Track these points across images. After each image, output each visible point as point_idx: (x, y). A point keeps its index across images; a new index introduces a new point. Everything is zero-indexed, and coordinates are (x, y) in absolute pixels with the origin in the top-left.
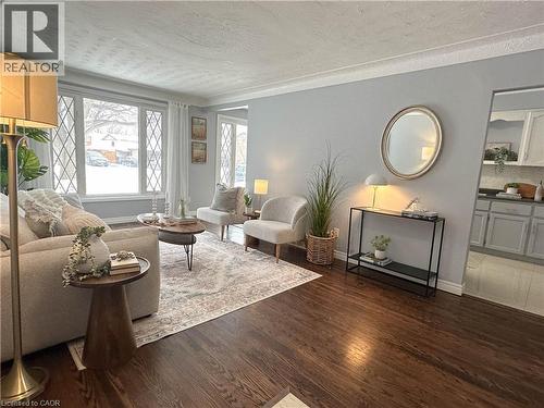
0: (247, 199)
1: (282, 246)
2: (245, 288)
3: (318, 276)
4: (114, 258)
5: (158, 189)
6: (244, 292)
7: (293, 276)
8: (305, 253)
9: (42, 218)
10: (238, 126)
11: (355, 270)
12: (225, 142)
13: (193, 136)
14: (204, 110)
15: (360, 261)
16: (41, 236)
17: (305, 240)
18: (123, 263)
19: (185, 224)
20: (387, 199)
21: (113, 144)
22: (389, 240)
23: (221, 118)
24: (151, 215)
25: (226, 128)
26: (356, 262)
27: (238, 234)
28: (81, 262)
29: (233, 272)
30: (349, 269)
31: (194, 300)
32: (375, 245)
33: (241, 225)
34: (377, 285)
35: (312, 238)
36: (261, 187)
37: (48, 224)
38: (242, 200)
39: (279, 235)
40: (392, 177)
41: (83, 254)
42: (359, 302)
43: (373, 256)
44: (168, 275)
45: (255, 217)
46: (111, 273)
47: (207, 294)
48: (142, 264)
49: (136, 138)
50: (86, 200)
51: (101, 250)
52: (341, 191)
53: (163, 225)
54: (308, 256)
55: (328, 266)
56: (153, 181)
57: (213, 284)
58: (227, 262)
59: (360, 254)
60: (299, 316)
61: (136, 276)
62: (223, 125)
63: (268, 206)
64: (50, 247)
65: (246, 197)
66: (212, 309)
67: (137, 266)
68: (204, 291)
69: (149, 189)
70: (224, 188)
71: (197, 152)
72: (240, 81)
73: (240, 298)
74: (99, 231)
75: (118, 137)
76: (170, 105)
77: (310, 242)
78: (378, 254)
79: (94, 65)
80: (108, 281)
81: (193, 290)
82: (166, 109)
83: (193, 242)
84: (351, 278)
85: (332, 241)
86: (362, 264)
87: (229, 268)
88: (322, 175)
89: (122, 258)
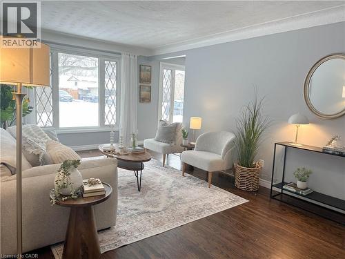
0: (184, 133)
1: (213, 173)
2: (183, 209)
3: (245, 201)
4: (85, 183)
5: (113, 123)
6: (183, 212)
7: (223, 200)
8: (233, 180)
9: (34, 151)
10: (177, 72)
11: (278, 197)
12: (166, 84)
13: (141, 80)
14: (150, 59)
15: (283, 189)
16: (34, 165)
17: (233, 169)
18: (93, 188)
19: (135, 154)
20: (308, 135)
21: (76, 84)
22: (310, 173)
23: (163, 65)
24: (109, 145)
25: (167, 73)
26: (280, 190)
27: (176, 161)
28: (64, 187)
29: (174, 194)
30: (273, 196)
31: (143, 217)
32: (297, 176)
33: (179, 154)
34: (299, 212)
35: (239, 168)
36: (195, 123)
37: (38, 155)
38: (180, 134)
39: (211, 164)
40: (313, 116)
41: (65, 181)
42: (282, 226)
43: (295, 186)
44: (122, 195)
45: (191, 148)
46: (84, 196)
47: (154, 212)
48: (106, 189)
49: (97, 79)
50: (59, 132)
51: (77, 178)
52: (265, 128)
53: (118, 154)
54: (236, 183)
55: (254, 193)
56: (110, 117)
57: (157, 204)
58: (168, 184)
59: (283, 183)
60: (230, 236)
61: (102, 199)
62: (165, 71)
63: (202, 139)
64: (40, 174)
65: (183, 131)
66: (158, 225)
67: (102, 190)
68: (150, 209)
69: (107, 123)
70: (166, 124)
71: (144, 93)
72: (179, 35)
73: (180, 217)
74: (76, 163)
75: (80, 78)
76: (123, 55)
77: (238, 171)
78: (300, 184)
79: (66, 28)
80: (82, 202)
81: (142, 208)
82: (119, 59)
83: (142, 168)
84: (275, 204)
85: (258, 170)
86: (284, 192)
87: (170, 190)
88: (249, 115)
89: (92, 184)
